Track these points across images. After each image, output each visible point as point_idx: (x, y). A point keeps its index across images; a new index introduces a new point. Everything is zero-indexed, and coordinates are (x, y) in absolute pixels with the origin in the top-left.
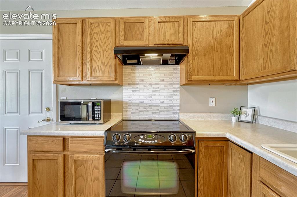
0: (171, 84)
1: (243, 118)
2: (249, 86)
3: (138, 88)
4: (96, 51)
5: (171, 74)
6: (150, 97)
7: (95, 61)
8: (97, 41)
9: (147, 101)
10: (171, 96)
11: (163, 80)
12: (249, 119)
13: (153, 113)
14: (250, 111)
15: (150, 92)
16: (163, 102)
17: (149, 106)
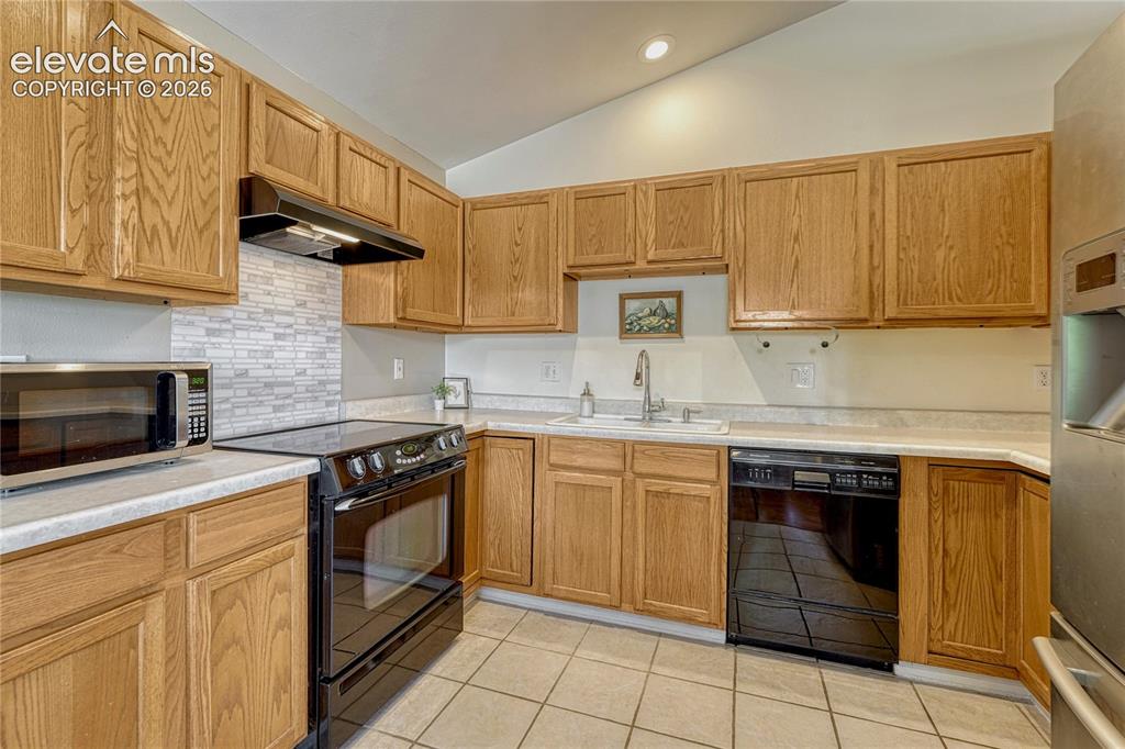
0: (322, 317)
1: (452, 400)
2: (447, 336)
3: (228, 320)
4: (159, 160)
5: (322, 289)
6: (268, 353)
7: (155, 202)
8: (165, 121)
9: (258, 371)
10: (322, 355)
11: (303, 304)
12: (461, 401)
13: (276, 409)
14: (460, 385)
15: (266, 338)
16: (303, 373)
17: (267, 385)
